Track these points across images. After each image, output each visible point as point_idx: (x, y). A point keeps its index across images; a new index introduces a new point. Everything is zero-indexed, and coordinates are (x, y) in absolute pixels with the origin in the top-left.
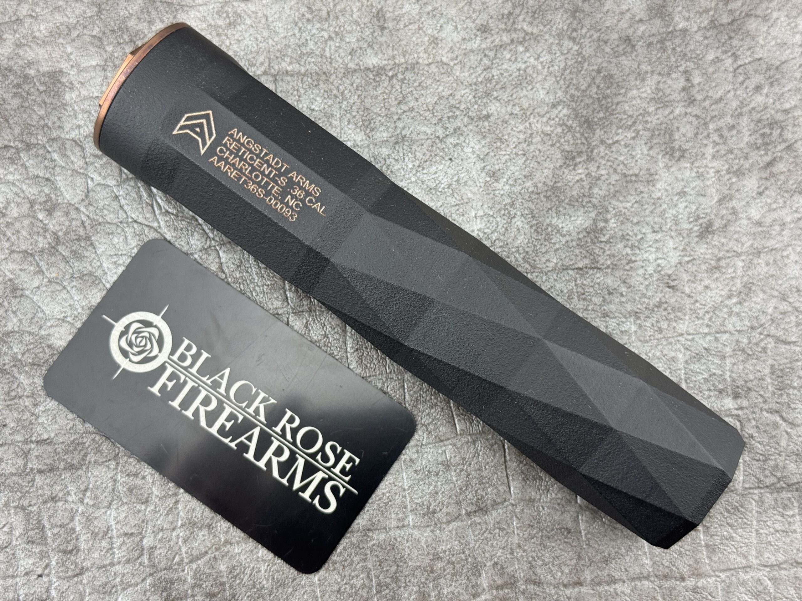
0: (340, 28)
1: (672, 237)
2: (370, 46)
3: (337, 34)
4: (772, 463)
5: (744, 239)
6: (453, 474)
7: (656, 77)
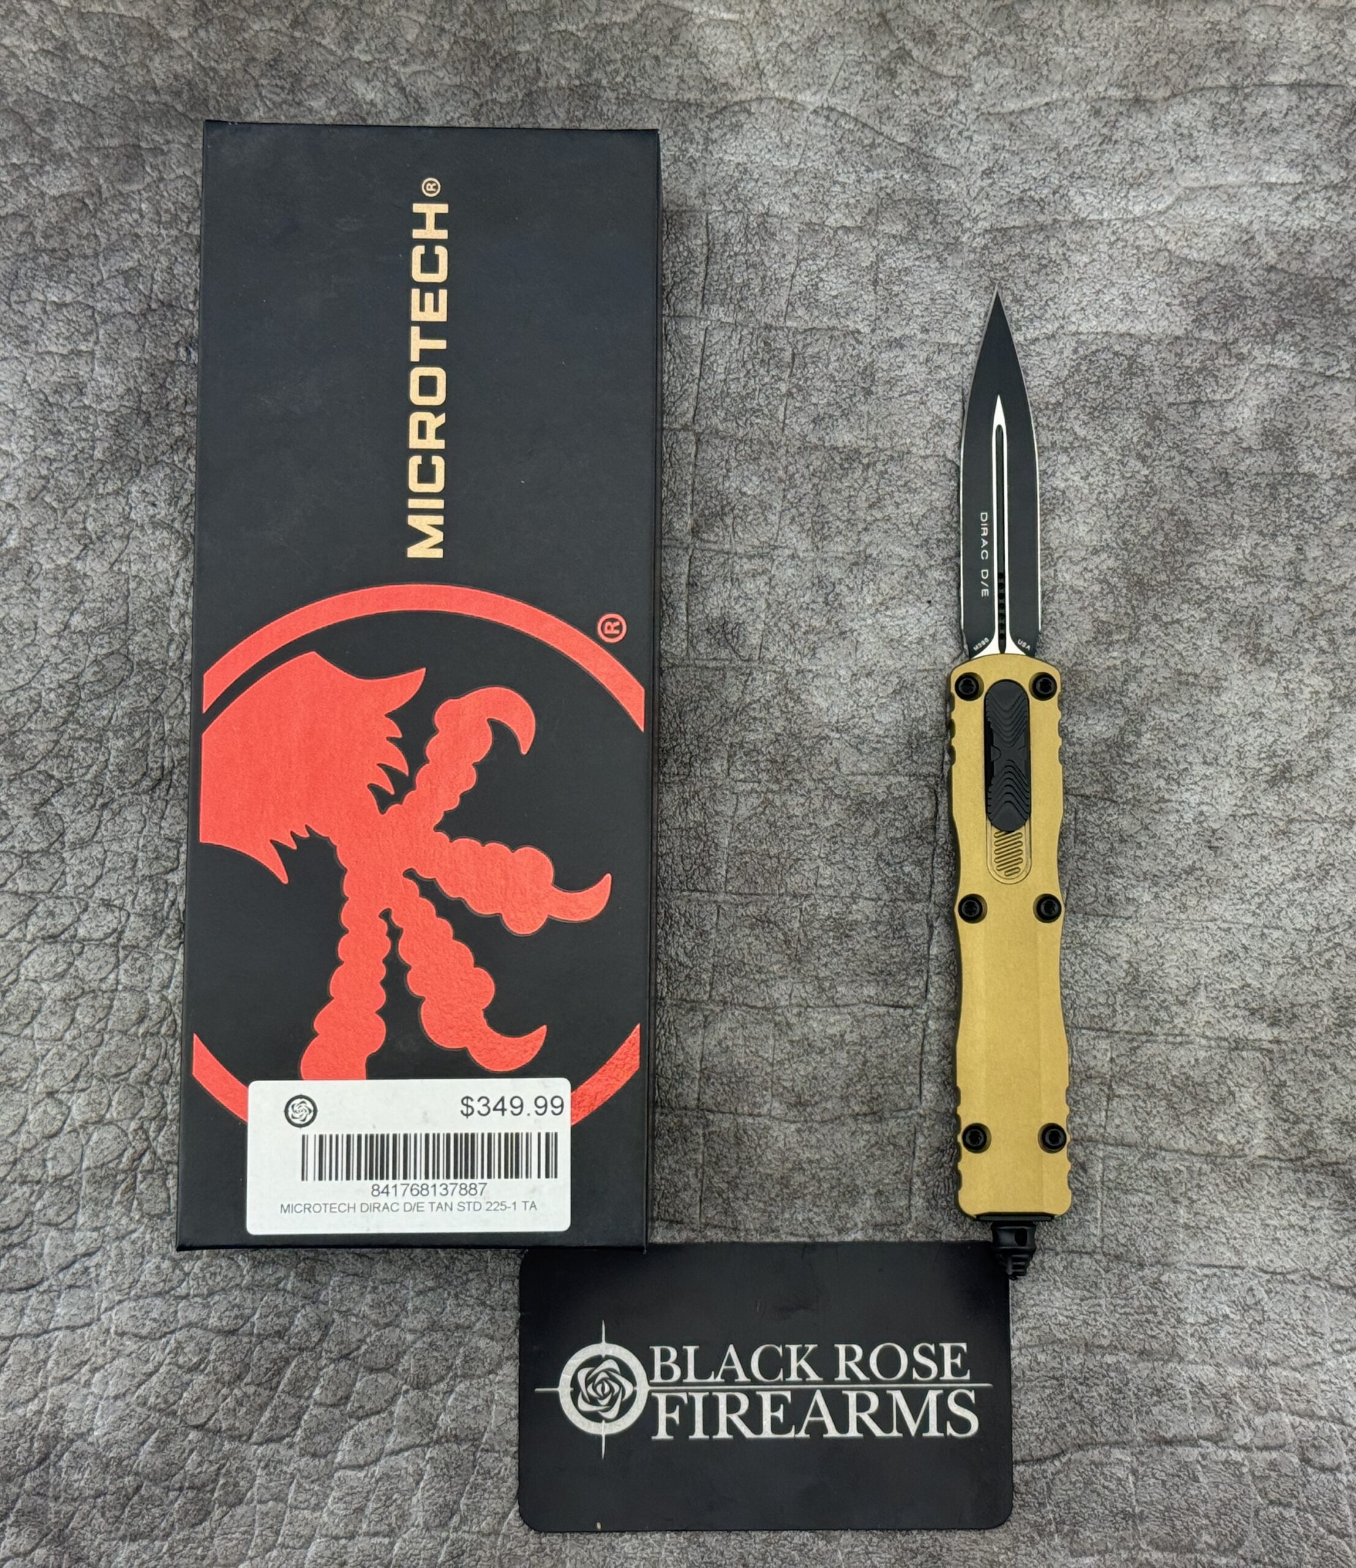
0: (806, 381)
1: (1230, 776)
2: (845, 415)
3: (800, 389)
4: (1305, 1127)
5: (1334, 799)
6: (845, 1055)
7: (1255, 537)
